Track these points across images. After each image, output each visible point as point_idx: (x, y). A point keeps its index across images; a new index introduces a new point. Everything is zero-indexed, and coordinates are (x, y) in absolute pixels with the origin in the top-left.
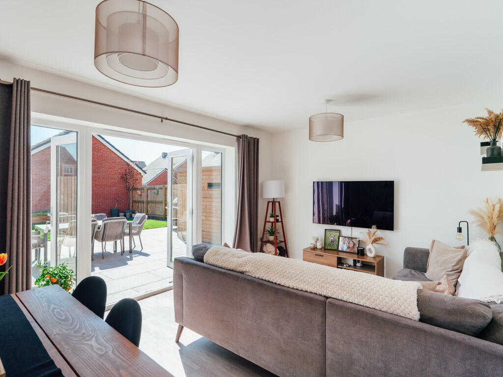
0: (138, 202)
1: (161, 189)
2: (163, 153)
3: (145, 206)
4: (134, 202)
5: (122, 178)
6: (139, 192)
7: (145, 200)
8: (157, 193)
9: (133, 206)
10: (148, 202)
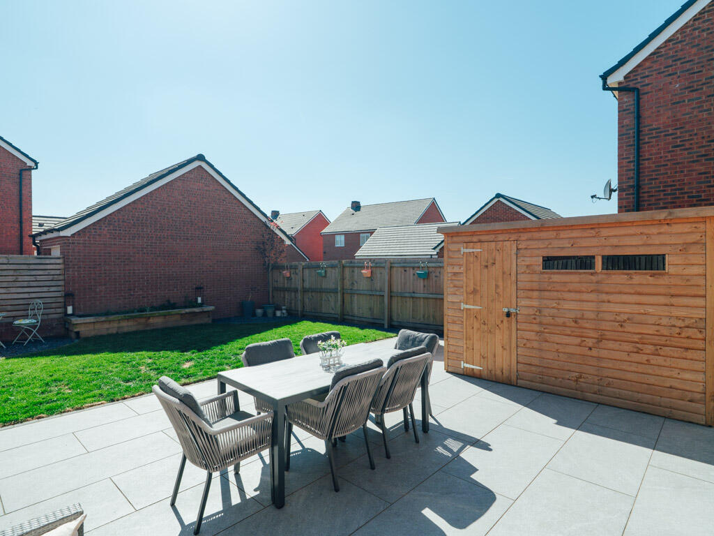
0: (285, 290)
1: (333, 267)
2: (353, 202)
3: (300, 297)
4: (276, 289)
5: (258, 248)
6: (286, 273)
7: (300, 287)
8: (323, 275)
9: (273, 297)
10: (305, 291)
